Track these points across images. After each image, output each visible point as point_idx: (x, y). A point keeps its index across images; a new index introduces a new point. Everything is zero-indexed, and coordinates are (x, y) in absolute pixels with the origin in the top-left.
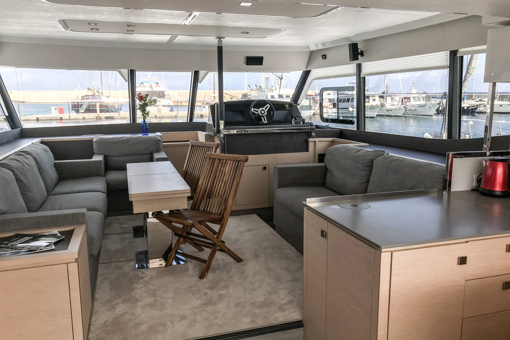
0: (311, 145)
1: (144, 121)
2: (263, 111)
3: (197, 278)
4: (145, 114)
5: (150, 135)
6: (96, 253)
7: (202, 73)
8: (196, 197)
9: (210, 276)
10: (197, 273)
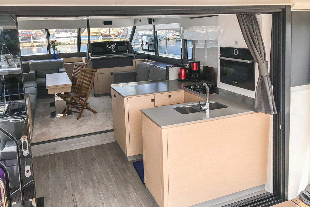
0: (134, 63)
1: (55, 53)
2: (113, 47)
3: (76, 119)
4: (55, 50)
5: (58, 60)
6: (33, 109)
7: (82, 29)
8: (76, 87)
9: (81, 118)
10: (77, 117)
